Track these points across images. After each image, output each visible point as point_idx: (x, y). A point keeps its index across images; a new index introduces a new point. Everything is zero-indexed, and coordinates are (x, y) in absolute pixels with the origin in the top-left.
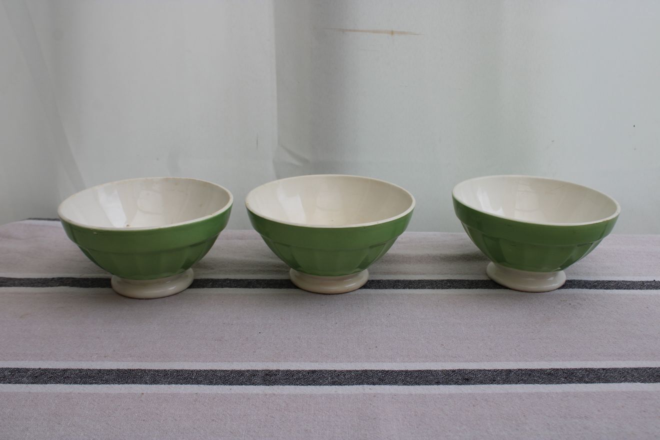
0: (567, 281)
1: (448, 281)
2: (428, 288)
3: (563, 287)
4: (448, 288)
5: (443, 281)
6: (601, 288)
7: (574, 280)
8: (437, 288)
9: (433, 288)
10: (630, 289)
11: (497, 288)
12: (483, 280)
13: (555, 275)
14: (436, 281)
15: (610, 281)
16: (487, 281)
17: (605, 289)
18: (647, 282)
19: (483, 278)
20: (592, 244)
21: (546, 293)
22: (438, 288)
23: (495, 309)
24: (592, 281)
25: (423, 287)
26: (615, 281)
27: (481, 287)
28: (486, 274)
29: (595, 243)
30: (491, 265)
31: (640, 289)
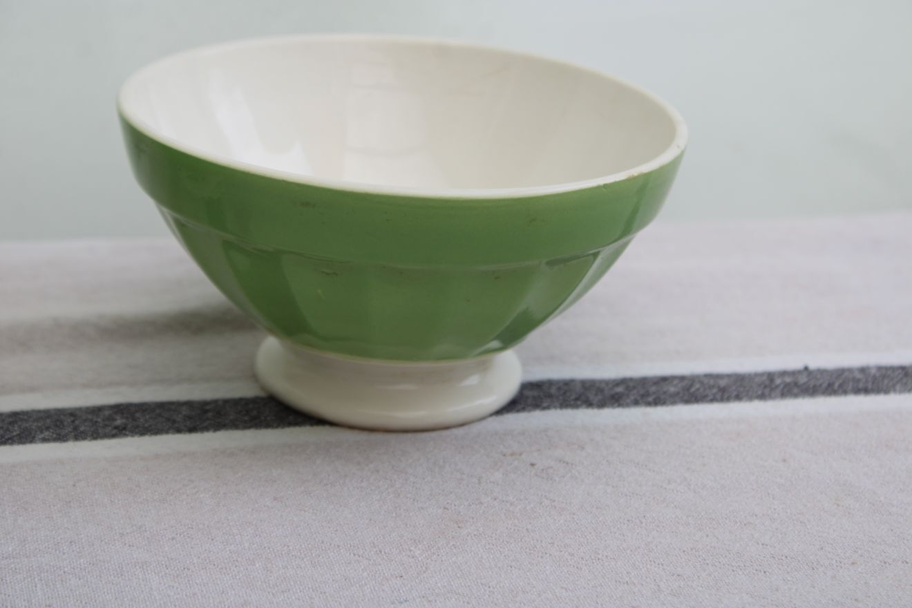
0: (527, 387)
1: (119, 409)
2: (45, 440)
3: (512, 405)
4: (114, 436)
5: (97, 410)
6: (636, 403)
7: (550, 383)
8: (76, 438)
9: (61, 438)
10: (728, 399)
11: (290, 424)
12: (241, 400)
13: (484, 368)
14: (73, 414)
15: (664, 379)
16: (254, 401)
17: (649, 404)
18: (784, 373)
19: (244, 390)
20: (596, 255)
21: (455, 431)
22: (79, 436)
23: (275, 499)
24: (607, 382)
25: (26, 437)
26: (682, 378)
27: (234, 425)
28: (254, 377)
29: (605, 252)
30: (270, 347)
31: (762, 397)
